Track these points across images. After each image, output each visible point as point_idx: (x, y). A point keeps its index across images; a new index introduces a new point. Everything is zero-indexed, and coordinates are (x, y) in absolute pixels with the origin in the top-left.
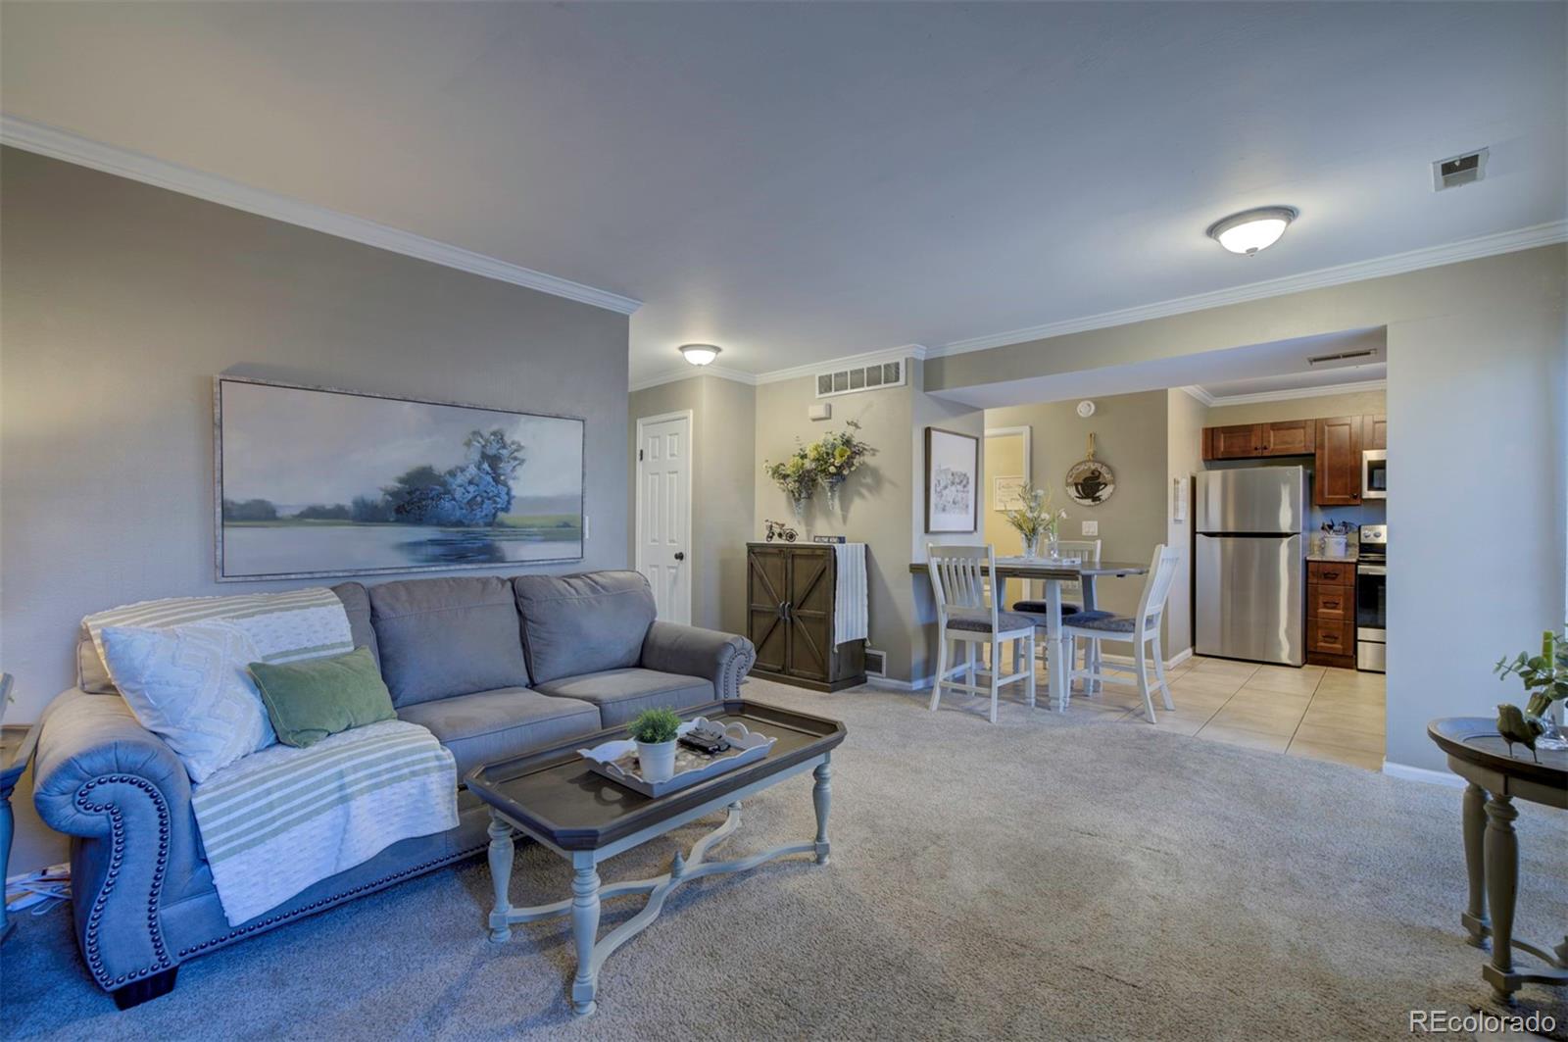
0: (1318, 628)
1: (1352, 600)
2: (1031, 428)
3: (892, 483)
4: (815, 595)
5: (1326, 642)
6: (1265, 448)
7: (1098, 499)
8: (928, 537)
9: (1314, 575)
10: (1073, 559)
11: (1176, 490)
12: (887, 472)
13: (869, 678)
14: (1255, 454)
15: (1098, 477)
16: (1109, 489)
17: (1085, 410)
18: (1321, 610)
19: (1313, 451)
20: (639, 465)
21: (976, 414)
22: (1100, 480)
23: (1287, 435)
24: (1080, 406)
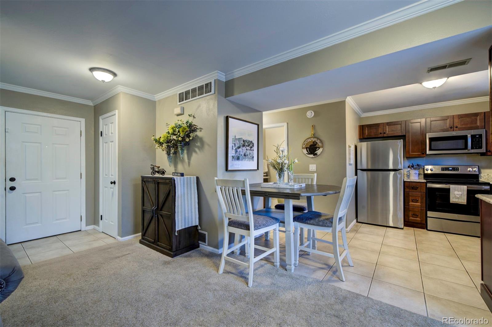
0: (410, 211)
1: (425, 199)
2: (287, 123)
3: (209, 145)
4: (167, 204)
5: (413, 217)
6: (385, 133)
7: (316, 154)
8: (227, 174)
9: (407, 187)
10: (301, 185)
11: (349, 150)
12: (206, 140)
13: (200, 245)
14: (380, 136)
15: (316, 145)
16: (321, 150)
17: (310, 114)
18: (411, 203)
19: (405, 134)
20: (101, 138)
21: (258, 113)
22: (317, 146)
23: (393, 127)
24: (308, 112)
